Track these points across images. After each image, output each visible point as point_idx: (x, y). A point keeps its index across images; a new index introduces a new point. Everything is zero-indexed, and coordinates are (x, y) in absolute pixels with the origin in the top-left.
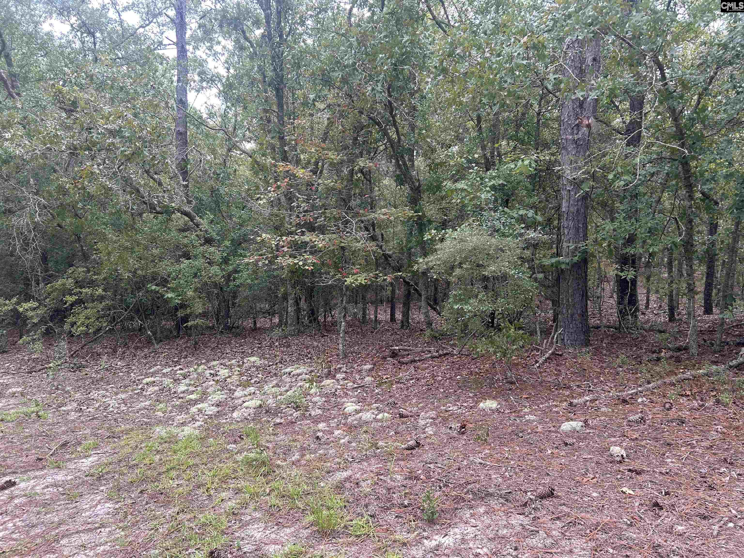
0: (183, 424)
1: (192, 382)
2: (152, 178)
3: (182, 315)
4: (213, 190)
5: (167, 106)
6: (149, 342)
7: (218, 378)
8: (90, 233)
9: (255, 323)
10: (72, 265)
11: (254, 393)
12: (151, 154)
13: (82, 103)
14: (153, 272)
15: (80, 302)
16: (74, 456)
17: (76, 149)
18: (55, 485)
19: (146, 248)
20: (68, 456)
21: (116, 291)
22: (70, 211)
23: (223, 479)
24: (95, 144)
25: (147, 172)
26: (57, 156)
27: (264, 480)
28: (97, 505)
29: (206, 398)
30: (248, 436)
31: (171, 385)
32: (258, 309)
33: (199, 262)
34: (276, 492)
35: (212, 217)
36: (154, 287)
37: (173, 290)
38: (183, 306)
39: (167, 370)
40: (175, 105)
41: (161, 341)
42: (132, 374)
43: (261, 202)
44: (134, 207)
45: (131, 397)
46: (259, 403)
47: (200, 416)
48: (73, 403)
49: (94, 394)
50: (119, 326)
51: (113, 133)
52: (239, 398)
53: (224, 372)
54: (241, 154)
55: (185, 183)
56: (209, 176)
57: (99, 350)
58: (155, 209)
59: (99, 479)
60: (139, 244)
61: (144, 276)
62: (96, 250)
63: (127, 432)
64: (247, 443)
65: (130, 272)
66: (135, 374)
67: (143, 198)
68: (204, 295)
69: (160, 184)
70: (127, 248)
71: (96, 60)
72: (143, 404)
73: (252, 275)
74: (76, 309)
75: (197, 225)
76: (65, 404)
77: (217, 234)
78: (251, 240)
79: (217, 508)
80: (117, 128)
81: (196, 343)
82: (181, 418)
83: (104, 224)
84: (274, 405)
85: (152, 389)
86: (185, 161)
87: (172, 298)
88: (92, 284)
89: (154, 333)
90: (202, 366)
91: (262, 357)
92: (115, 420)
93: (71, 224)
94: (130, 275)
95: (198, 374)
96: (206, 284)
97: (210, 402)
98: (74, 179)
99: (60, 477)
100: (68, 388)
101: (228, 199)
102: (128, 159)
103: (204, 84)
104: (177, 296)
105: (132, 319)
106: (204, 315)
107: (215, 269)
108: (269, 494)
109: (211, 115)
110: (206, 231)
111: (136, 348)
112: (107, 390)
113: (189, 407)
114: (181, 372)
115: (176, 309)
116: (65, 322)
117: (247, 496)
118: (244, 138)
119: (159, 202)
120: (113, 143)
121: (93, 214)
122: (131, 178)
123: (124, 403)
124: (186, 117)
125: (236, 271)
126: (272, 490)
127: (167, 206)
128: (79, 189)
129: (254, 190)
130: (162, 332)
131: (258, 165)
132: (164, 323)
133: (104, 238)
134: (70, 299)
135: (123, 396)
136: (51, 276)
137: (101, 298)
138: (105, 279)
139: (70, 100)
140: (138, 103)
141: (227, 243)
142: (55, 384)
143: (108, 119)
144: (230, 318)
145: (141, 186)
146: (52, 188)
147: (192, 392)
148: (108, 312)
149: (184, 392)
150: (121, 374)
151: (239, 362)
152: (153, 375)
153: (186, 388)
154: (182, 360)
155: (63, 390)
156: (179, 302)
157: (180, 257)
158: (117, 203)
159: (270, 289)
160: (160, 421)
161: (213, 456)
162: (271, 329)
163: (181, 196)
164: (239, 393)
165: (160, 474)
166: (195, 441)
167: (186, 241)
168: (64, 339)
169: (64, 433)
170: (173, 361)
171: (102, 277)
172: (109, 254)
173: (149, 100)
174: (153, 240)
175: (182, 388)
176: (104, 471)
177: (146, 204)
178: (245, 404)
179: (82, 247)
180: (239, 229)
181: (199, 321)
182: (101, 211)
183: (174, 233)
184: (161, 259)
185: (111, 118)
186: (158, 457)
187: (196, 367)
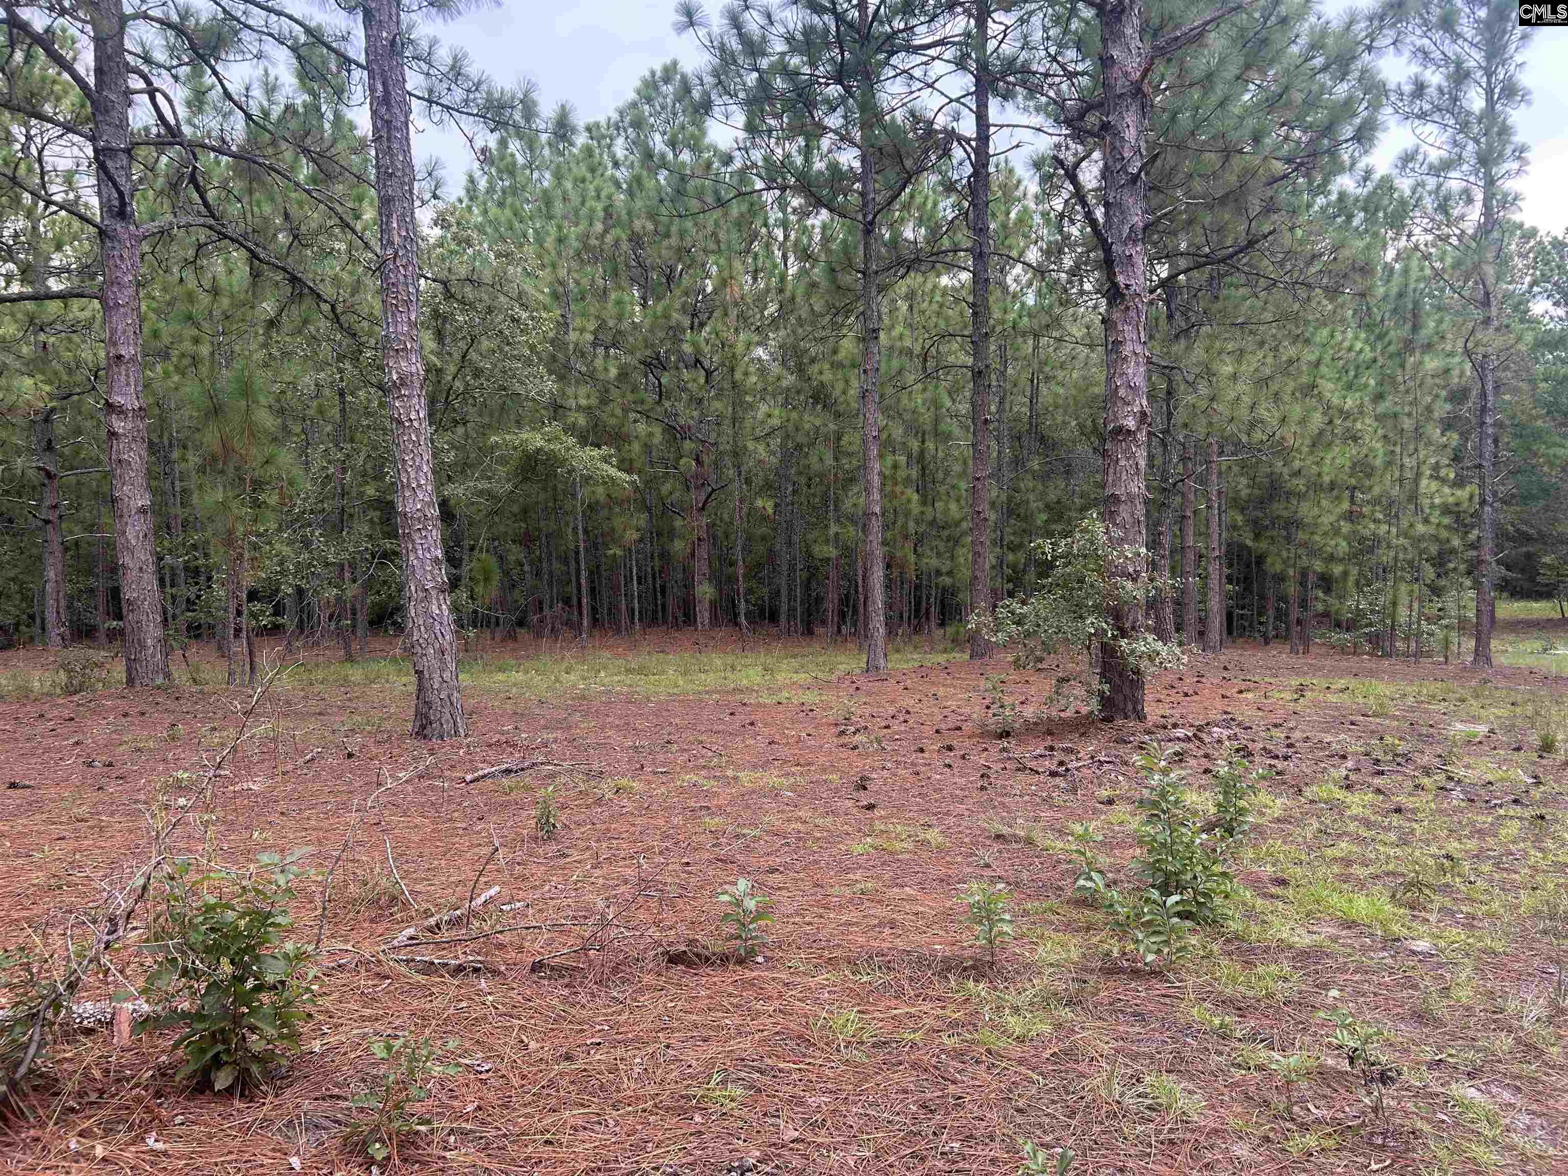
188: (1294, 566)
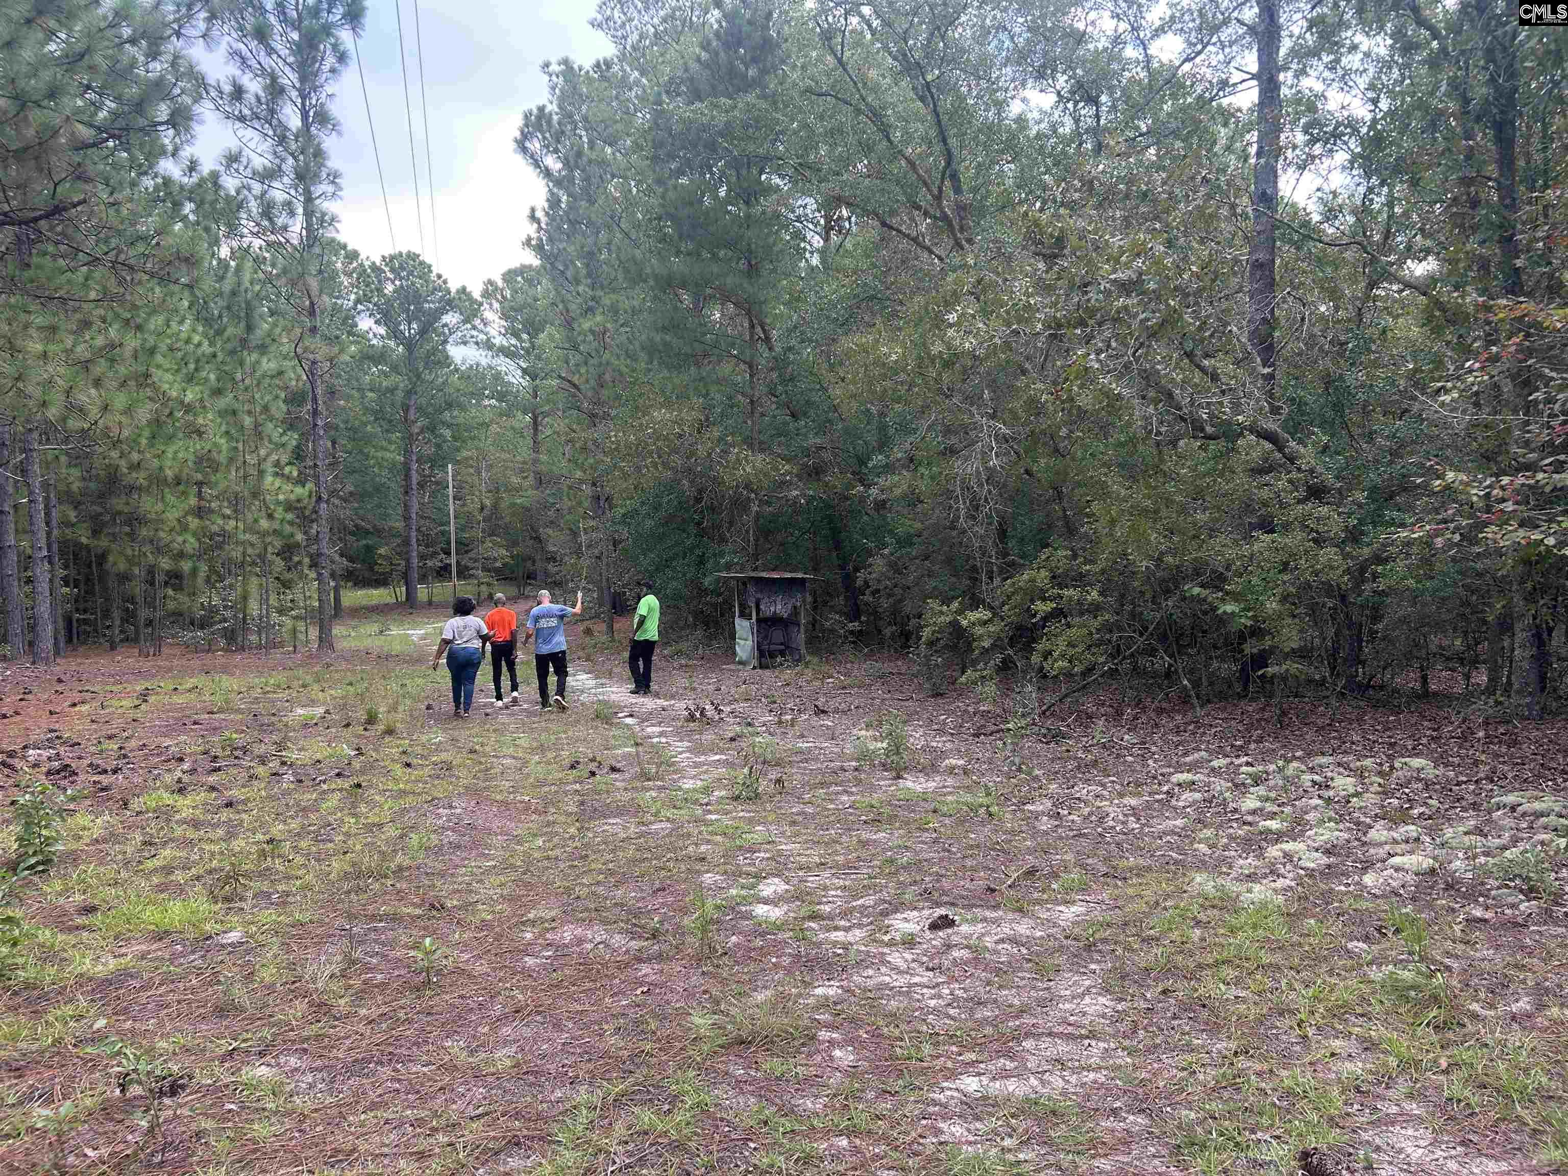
0: (1251, 877)
1: (1273, 795)
2: (1198, 366)
3: (1255, 651)
4: (1328, 381)
5: (1235, 215)
6: (1185, 701)
7: (1331, 793)
8: (1078, 484)
9: (1424, 679)
10: (1047, 545)
11: (1417, 840)
12: (1198, 319)
13: (1073, 240)
14: (1195, 559)
15: (1058, 613)
16: (1045, 896)
17: (1059, 326)
18: (1014, 940)
19: (1183, 510)
20: (1036, 895)
21: (1123, 596)
22: (1045, 444)
23: (1336, 1012)
24: (1092, 312)
25: (1189, 355)
26: (1027, 344)
27: (1435, 1038)
28: (1083, 994)
29: (1303, 832)
30: (1397, 931)
31: (1227, 794)
32: (1433, 648)
33: (1295, 539)
34: (1464, 1073)
35: (1325, 439)
36: (1197, 590)
37: (1236, 597)
38: (1256, 632)
39: (1219, 762)
40: (1249, 210)
41: (1209, 701)
42: (1150, 762)
43: (1447, 398)
44: (1163, 429)
45: (1148, 806)
46: (1428, 863)
47: (1288, 867)
48: (1045, 801)
49: (1082, 790)
50: (1126, 665)
51: (1125, 288)
52: (1381, 844)
53: (1344, 783)
54: (1400, 291)
55: (1266, 371)
56: (1321, 349)
57: (1090, 707)
58: (1202, 430)
59: (1089, 948)
60: (1169, 502)
61: (1178, 567)
62: (1088, 516)
63: (1140, 871)
64: (1395, 945)
65: (1152, 558)
66: (1155, 761)
67: (1180, 409)
68: (1302, 610)
69: (1215, 377)
70: (1146, 510)
71: (1099, 148)
72: (1171, 823)
73: (1418, 567)
74: (1052, 627)
75: (1292, 460)
76: (1032, 801)
77: (1337, 477)
78: (1418, 486)
79: (1319, 1067)
80: (1134, 277)
81: (1284, 713)
82: (1248, 863)
83: (1104, 465)
84: (1469, 875)
85: (1188, 796)
86: (1270, 323)
87: (1233, 613)
88: (1080, 580)
89: (1196, 684)
90: (1295, 764)
91: (1441, 760)
92: (1118, 844)
93: (1048, 468)
94: (1151, 565)
95: (1286, 778)
96: (1308, 586)
97: (1309, 842)
98: (1055, 383)
99: (1023, 928)
100: (1037, 772)
101: (1364, 397)
102: (1153, 334)
103: (1318, 149)
104: (1244, 610)
105: (1152, 652)
106: (1302, 654)
107: (1329, 554)
108: (1446, 1072)
109: (1330, 213)
110: (1312, 471)
111: (1160, 711)
112: (1103, 786)
113: (1264, 844)
114: (1250, 769)
115: (1242, 637)
116: (1033, 649)
117: (1393, 1062)
118: (1410, 252)
119: (1211, 416)
120: (1126, 308)
121: (1085, 447)
122: (1158, 372)
123: (1134, 815)
124: (1274, 227)
125: (1379, 559)
126: (1454, 1066)
127: (1229, 423)
128: (1063, 402)
129: (1431, 371)
130: (1211, 684)
131: (1444, 310)
132: (1215, 664)
133: (1104, 493)
134: (1042, 608)
135: (1133, 802)
136: (1013, 564)
137: (1095, 609)
138: (1103, 571)
139: (1051, 236)
140: (1175, 218)
141: (1361, 496)
142: (1017, 760)
143: (1117, 261)
144: (1363, 663)
145: (1176, 385)
146: (1017, 405)
147: (1272, 816)
148: (1108, 636)
149: (1254, 812)
150: (1130, 759)
151: (1381, 764)
152: (1192, 768)
153: (1258, 804)
154: (1253, 746)
155: (1029, 774)
156: (1249, 623)
157: (1252, 527)
158: (1129, 424)
159: (1466, 603)
160: (1204, 862)
161: (1316, 959)
162: (1468, 697)
163: (1258, 400)
164: (1379, 833)
165: (1200, 966)
166: (1275, 916)
167: (1265, 493)
168: (1030, 681)
169: (1031, 851)
170: (1232, 746)
171: (1096, 568)
172: (1113, 522)
173: (1198, 206)
174: (1198, 494)
175: (1250, 803)
176: (1097, 936)
177: (1185, 420)
178: (1396, 860)
179: (1064, 511)
180: (1391, 462)
181: (1293, 667)
182: (1099, 440)
183: (1241, 479)
184: (1212, 532)
185: (1123, 259)
186: (1198, 932)
187: (1281, 763)
188: (139, 564)
